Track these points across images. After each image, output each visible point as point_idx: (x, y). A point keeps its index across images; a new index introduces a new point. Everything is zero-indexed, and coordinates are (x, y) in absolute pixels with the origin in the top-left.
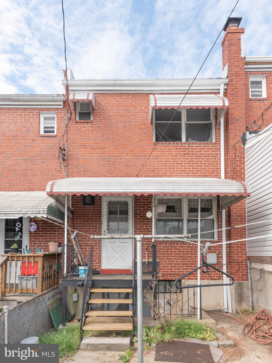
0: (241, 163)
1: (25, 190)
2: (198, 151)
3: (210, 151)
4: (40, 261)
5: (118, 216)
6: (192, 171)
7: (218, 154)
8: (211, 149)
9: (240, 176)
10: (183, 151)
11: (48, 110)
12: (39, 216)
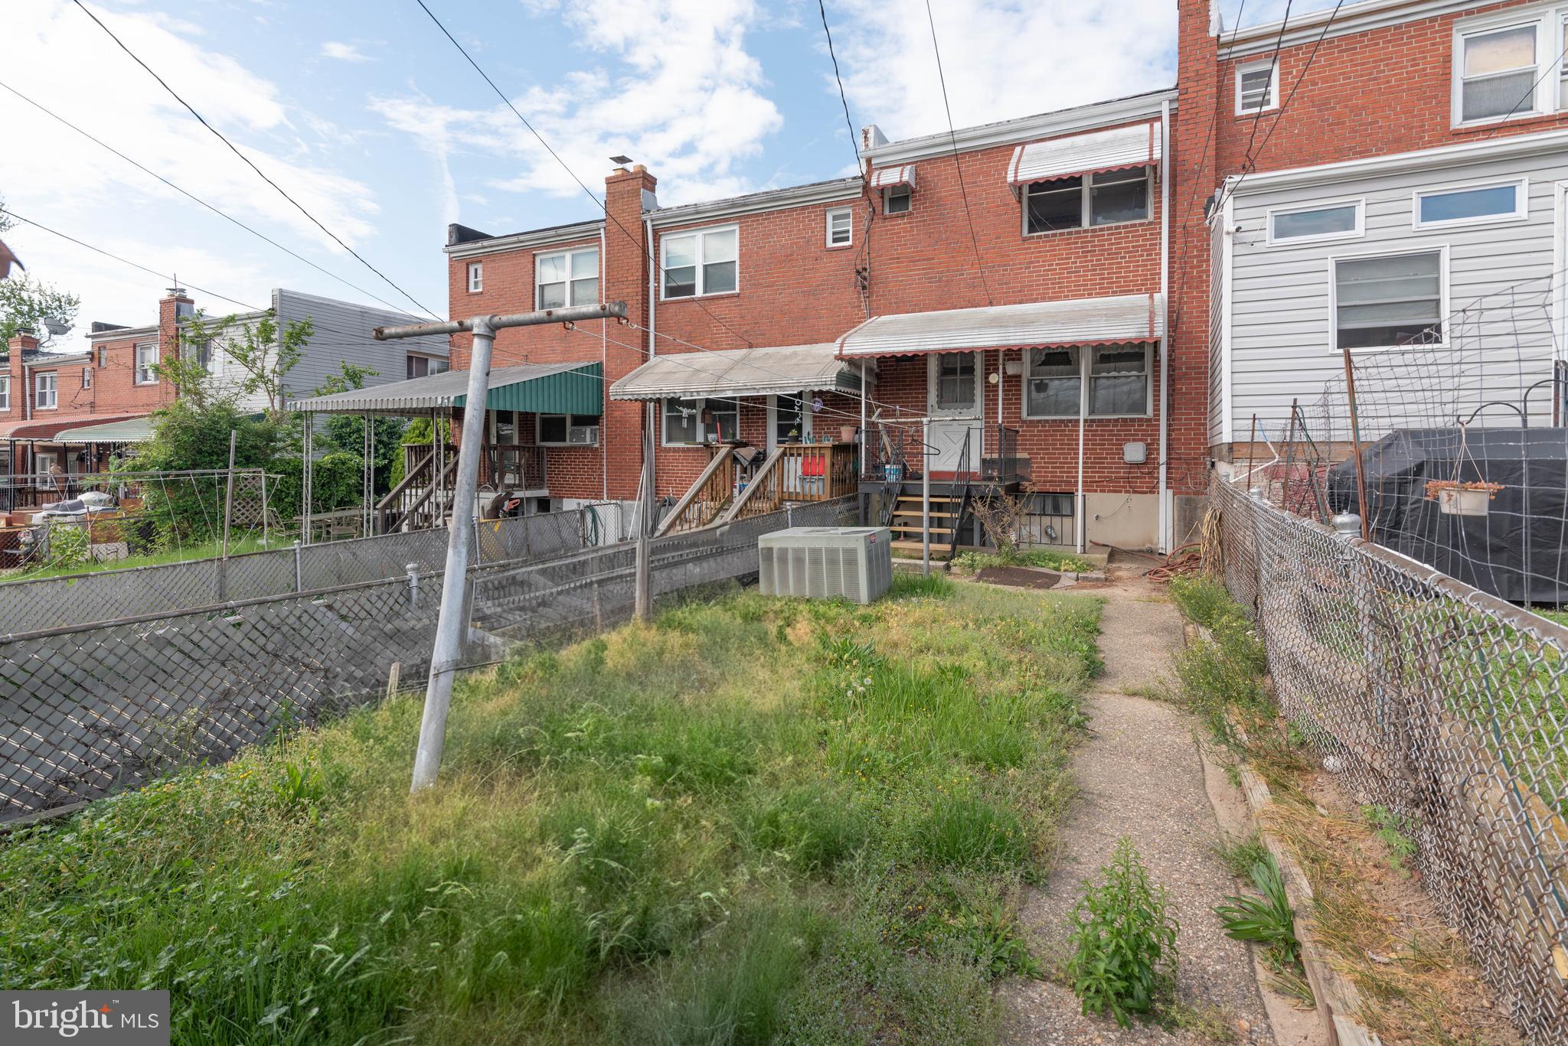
0: (1201, 261)
1: (805, 343)
2: (1112, 244)
3: (1138, 241)
4: (828, 454)
5: (959, 377)
6: (1100, 284)
7: (1156, 244)
8: (1140, 236)
9: (1197, 287)
10: (1082, 247)
11: (838, 203)
12: (825, 388)
